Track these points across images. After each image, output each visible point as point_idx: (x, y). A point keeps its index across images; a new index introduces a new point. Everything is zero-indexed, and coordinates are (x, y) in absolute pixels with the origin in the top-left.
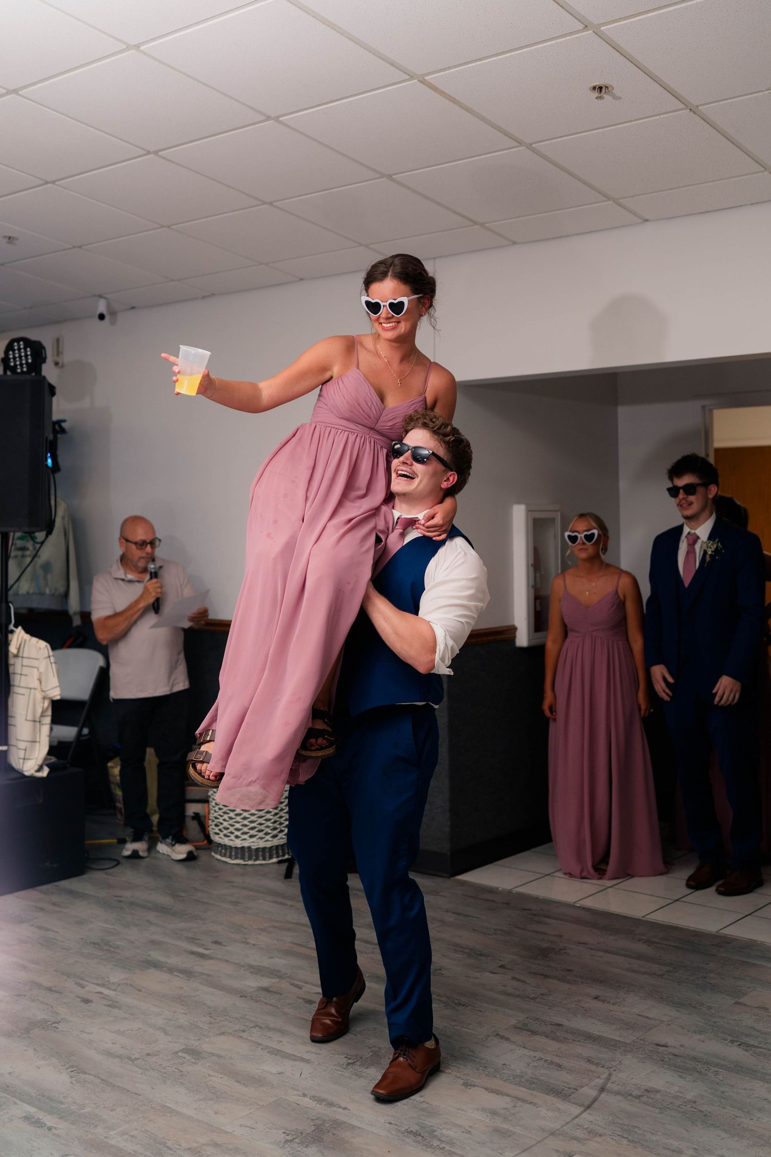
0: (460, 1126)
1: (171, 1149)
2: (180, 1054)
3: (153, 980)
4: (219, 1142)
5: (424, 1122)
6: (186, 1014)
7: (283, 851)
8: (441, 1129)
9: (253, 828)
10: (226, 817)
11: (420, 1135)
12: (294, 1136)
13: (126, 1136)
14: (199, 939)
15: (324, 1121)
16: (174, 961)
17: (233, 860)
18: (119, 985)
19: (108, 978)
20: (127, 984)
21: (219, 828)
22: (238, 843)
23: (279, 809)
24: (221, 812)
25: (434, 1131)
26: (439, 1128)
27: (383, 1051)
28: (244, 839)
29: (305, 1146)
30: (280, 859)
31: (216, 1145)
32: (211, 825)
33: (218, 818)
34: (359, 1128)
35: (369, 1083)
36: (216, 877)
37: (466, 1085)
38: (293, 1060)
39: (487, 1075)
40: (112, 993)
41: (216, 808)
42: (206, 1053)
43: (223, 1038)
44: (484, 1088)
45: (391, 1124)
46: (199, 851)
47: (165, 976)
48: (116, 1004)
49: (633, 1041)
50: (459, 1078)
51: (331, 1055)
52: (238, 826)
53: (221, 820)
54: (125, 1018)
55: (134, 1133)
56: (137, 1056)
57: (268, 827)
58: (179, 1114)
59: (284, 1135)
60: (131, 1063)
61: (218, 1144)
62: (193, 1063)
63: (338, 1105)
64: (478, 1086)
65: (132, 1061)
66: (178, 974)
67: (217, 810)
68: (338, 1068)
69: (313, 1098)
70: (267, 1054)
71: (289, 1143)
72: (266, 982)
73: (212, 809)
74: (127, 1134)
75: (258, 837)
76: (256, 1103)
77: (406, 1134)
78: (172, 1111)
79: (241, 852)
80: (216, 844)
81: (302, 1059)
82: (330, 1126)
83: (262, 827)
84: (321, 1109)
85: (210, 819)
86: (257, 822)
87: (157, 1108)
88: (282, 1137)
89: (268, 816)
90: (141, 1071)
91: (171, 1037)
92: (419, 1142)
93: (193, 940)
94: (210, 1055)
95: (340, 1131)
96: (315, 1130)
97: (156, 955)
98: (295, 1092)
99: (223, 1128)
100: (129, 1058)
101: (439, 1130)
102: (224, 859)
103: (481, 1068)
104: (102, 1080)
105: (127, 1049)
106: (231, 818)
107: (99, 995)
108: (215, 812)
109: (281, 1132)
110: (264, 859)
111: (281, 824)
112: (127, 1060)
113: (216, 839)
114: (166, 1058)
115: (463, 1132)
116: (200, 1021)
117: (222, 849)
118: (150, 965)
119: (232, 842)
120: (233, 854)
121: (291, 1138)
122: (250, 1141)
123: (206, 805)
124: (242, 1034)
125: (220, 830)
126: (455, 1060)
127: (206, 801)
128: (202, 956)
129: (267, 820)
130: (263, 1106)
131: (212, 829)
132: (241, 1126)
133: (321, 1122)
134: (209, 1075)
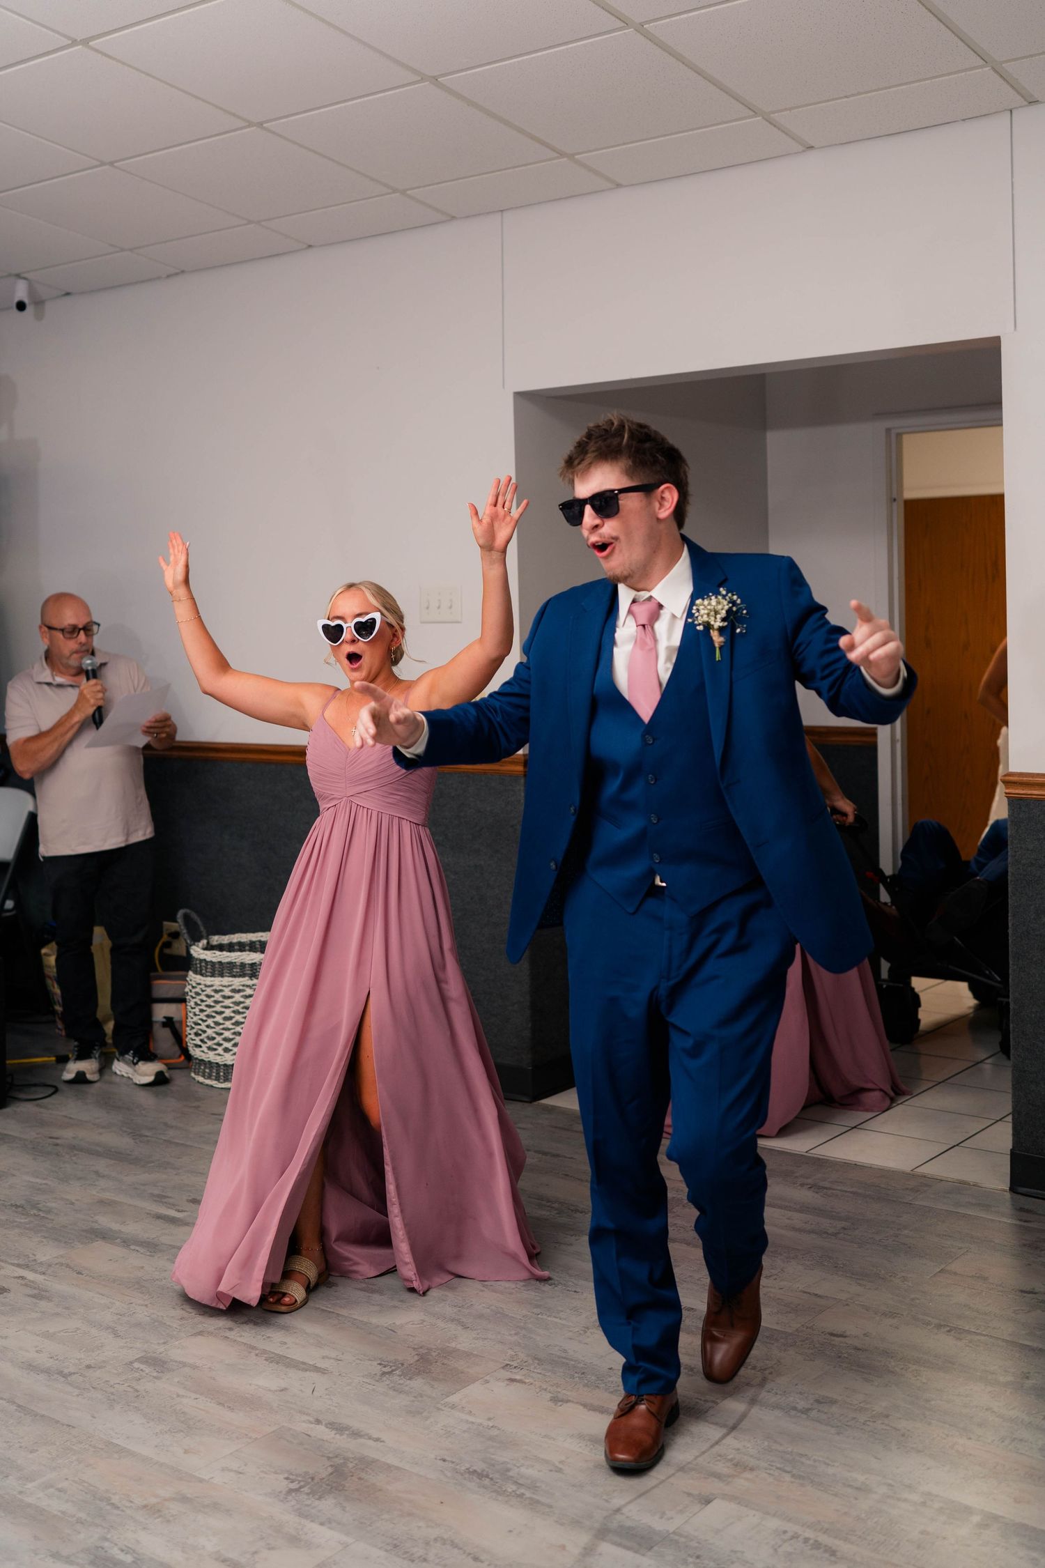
0: (547, 1462)
1: (118, 1508)
2: (136, 1365)
3: (100, 1257)
4: (189, 1496)
5: (493, 1457)
6: (146, 1306)
8: (518, 1467)
10: (210, 1022)
11: (487, 1476)
12: (302, 1484)
13: (52, 1490)
14: (170, 1197)
15: (346, 1459)
16: (131, 1229)
17: (222, 1083)
18: (50, 1266)
19: (35, 1255)
20: (62, 1264)
21: (201, 1037)
24: (202, 1016)
25: (508, 1470)
26: (515, 1465)
27: (434, 1354)
29: (317, 1497)
31: (184, 1499)
32: (190, 1034)
33: (200, 1024)
34: (398, 1468)
35: (413, 1401)
36: (199, 1107)
37: (555, 1400)
38: (302, 1371)
39: (586, 1385)
40: (39, 1278)
41: (197, 1011)
42: (174, 1363)
43: (199, 1339)
44: (582, 1405)
45: (444, 1460)
46: (172, 1071)
47: (116, 1251)
48: (44, 1293)
49: (797, 1330)
50: (546, 1390)
51: (359, 1362)
52: (227, 1034)
53: (203, 1027)
54: (57, 1314)
55: (64, 1484)
56: (72, 1369)
58: (131, 1454)
59: (286, 1482)
60: (63, 1379)
61: (188, 1498)
62: (155, 1377)
63: (367, 1435)
64: (573, 1402)
65: (65, 1376)
66: (137, 1248)
67: (197, 1013)
68: (368, 1381)
69: (332, 1425)
70: (265, 1362)
71: (293, 1494)
73: (190, 1012)
74: (52, 1487)
76: (246, 1435)
77: (467, 1476)
78: (121, 1451)
80: (197, 1061)
81: (316, 1369)
82: (354, 1467)
84: (342, 1442)
85: (188, 1026)
87: (100, 1446)
88: (284, 1485)
90: (77, 1392)
91: (124, 1341)
92: (485, 1487)
93: (160, 1198)
94: (181, 1365)
95: (370, 1474)
96: (332, 1474)
97: (105, 1221)
98: (305, 1418)
99: (197, 1474)
100: (61, 1373)
101: (515, 1468)
102: (208, 1082)
103: (576, 1375)
104: (19, 1406)
105: (57, 1359)
106: (217, 1024)
107: (20, 1281)
108: (195, 1015)
109: (282, 1477)
112: (56, 1376)
113: (196, 1053)
114: (116, 1372)
115: (551, 1471)
116: (167, 1316)
117: (205, 1068)
118: (97, 1236)
119: (220, 1057)
120: (222, 1074)
121: (297, 1486)
122: (236, 1492)
123: (181, 1006)
124: (230, 1335)
125: (202, 1041)
126: (538, 1364)
127: (182, 1000)
128: (172, 1221)
130: (256, 1439)
131: (191, 1040)
132: (223, 1470)
133: (342, 1461)
134: (178, 1396)
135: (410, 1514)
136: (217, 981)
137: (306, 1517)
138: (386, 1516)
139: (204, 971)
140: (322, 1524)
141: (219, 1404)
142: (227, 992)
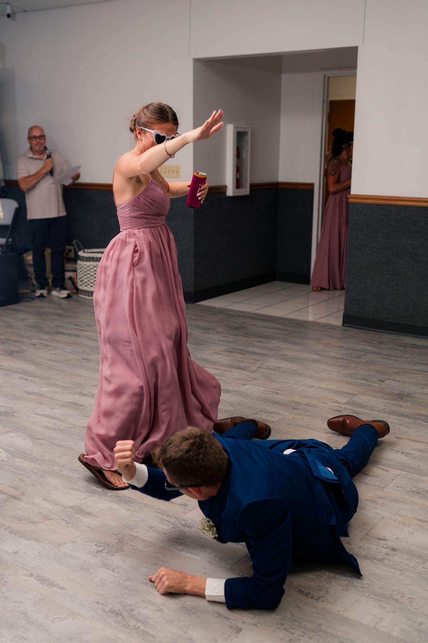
2: (81, 360)
3: (61, 338)
6: (80, 348)
10: (86, 277)
14: (80, 325)
16: (70, 332)
18: (47, 340)
19: (42, 337)
20: (51, 339)
21: (82, 282)
32: (78, 281)
40: (45, 342)
41: (81, 273)
42: (91, 360)
47: (67, 337)
48: (48, 345)
49: (273, 354)
52: (92, 281)
53: (83, 279)
54: (53, 350)
73: (78, 274)
80: (81, 291)
93: (77, 325)
97: (61, 330)
102: (85, 297)
106: (88, 278)
108: (80, 275)
113: (81, 288)
117: (84, 292)
119: (89, 289)
120: (90, 294)
123: (75, 272)
125: (83, 284)
127: (75, 270)
136: (88, 263)
139: (83, 260)
142: (91, 267)
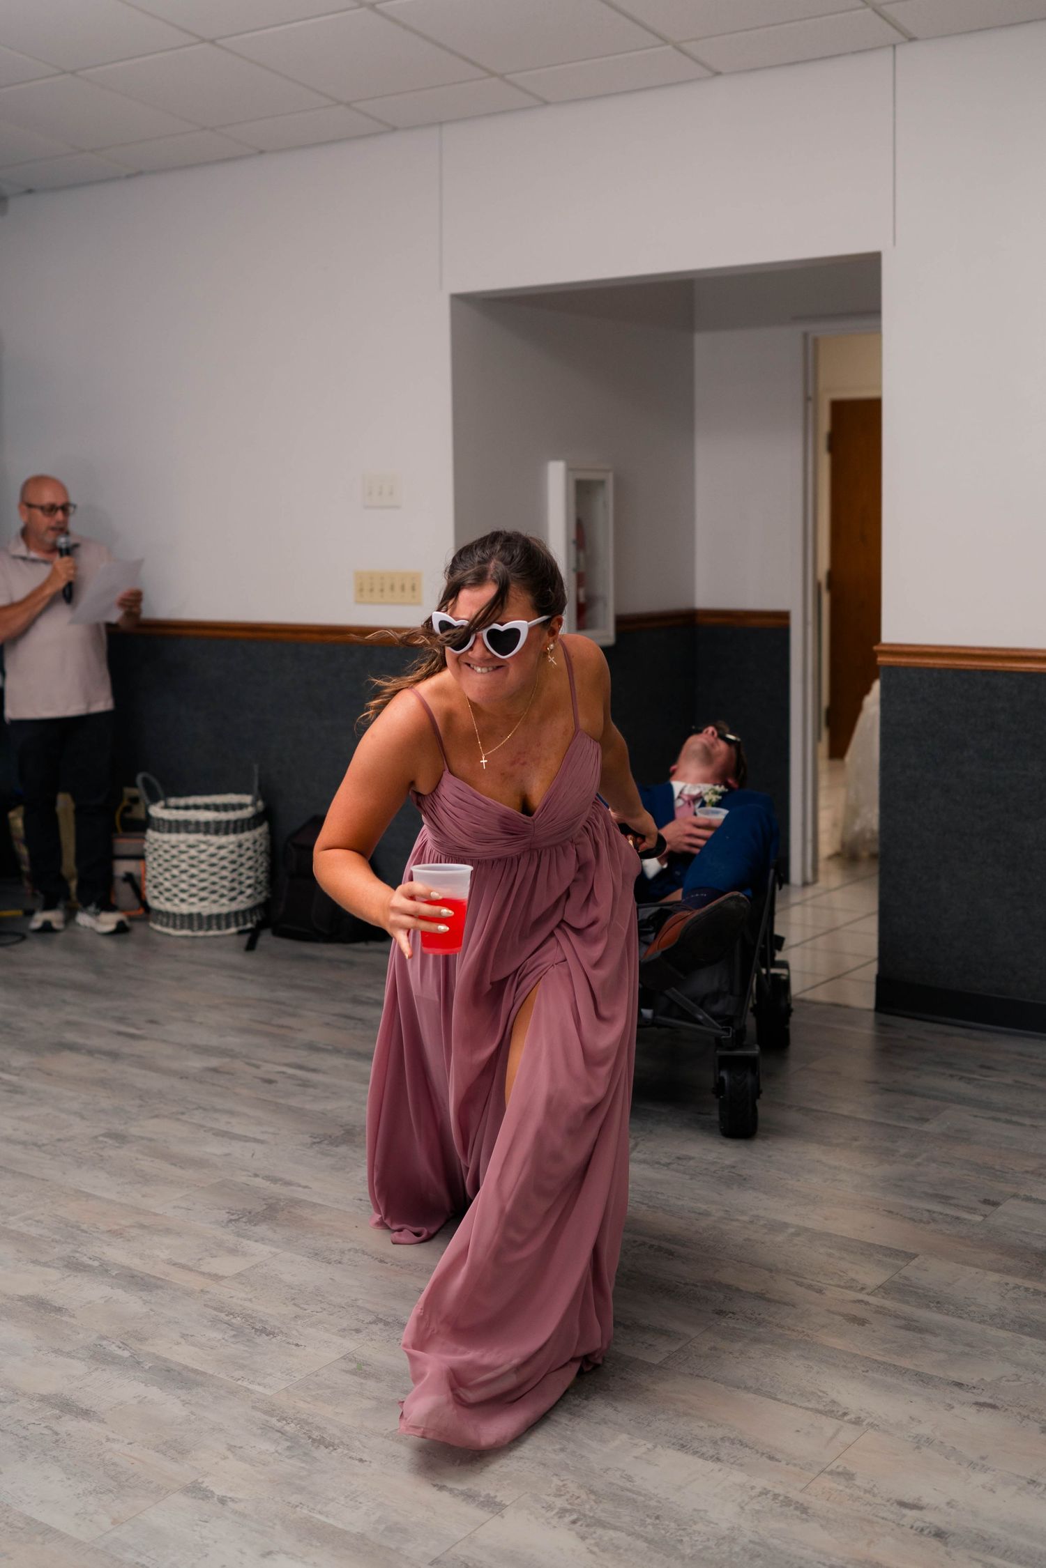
1: (86, 1232)
2: (101, 1139)
3: (68, 1063)
4: (145, 1224)
6: (109, 1097)
7: (245, 918)
9: (203, 889)
10: (167, 875)
12: (241, 1216)
13: (29, 1221)
15: (278, 1200)
16: (96, 1042)
17: (177, 930)
18: (23, 1069)
19: (9, 1062)
20: (34, 1069)
21: (158, 889)
22: (185, 909)
23: (238, 863)
24: (160, 870)
28: (192, 904)
29: (253, 1224)
30: (241, 928)
31: (142, 1226)
32: (148, 887)
33: (156, 877)
34: (322, 1206)
38: (244, 1141)
40: (14, 1079)
41: (155, 865)
42: (133, 1137)
43: (155, 1121)
45: (360, 1201)
47: (83, 1059)
48: (19, 1089)
51: (293, 1135)
52: (183, 886)
53: (160, 879)
54: (30, 1104)
55: (41, 1218)
56: (45, 1141)
57: (223, 887)
58: (99, 1198)
59: (227, 1215)
60: (38, 1149)
61: (145, 1226)
62: (116, 1147)
63: (297, 1184)
65: (39, 1146)
66: (101, 1056)
67: (156, 867)
68: (300, 1148)
69: (267, 1178)
70: (211, 1135)
71: (233, 1223)
72: (214, 1062)
73: (149, 866)
74: (30, 1219)
75: (209, 900)
76: (195, 1185)
78: (89, 1196)
79: (189, 920)
80: (155, 912)
81: (256, 1140)
82: (285, 1204)
83: (216, 888)
84: (277, 1189)
85: (146, 880)
86: (209, 881)
87: (70, 1193)
88: (226, 1217)
89: (224, 873)
90: (49, 1157)
91: (90, 1122)
93: (121, 1020)
94: (139, 1139)
95: (298, 1209)
96: (266, 1209)
97: (71, 1036)
98: (245, 1173)
99: (153, 1210)
100: (35, 1144)
102: (165, 930)
105: (31, 1135)
106: (174, 876)
108: (153, 869)
109: (224, 1212)
110: (219, 928)
111: (241, 883)
112: (32, 1146)
113: (155, 904)
114: (83, 1143)
116: (127, 1105)
117: (163, 917)
118: (65, 1048)
119: (176, 907)
120: (178, 923)
121: (237, 1217)
122: (184, 1221)
123: (141, 862)
124: (184, 1118)
125: (161, 892)
127: (141, 857)
128: (132, 1036)
129: (223, 878)
130: (203, 1187)
131: (150, 892)
132: (175, 1207)
133: (275, 1201)
134: (137, 1159)
135: (329, 1234)
136: (174, 838)
137: (243, 1237)
138: (310, 1236)
139: (161, 828)
140: (256, 1241)
141: (172, 1164)
142: (183, 847)
